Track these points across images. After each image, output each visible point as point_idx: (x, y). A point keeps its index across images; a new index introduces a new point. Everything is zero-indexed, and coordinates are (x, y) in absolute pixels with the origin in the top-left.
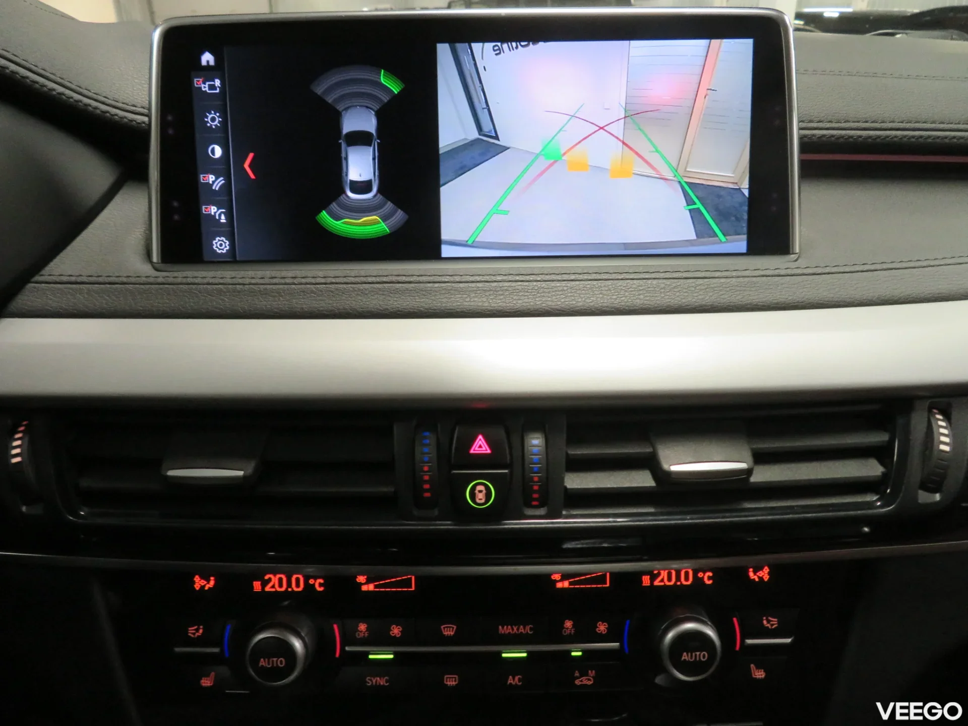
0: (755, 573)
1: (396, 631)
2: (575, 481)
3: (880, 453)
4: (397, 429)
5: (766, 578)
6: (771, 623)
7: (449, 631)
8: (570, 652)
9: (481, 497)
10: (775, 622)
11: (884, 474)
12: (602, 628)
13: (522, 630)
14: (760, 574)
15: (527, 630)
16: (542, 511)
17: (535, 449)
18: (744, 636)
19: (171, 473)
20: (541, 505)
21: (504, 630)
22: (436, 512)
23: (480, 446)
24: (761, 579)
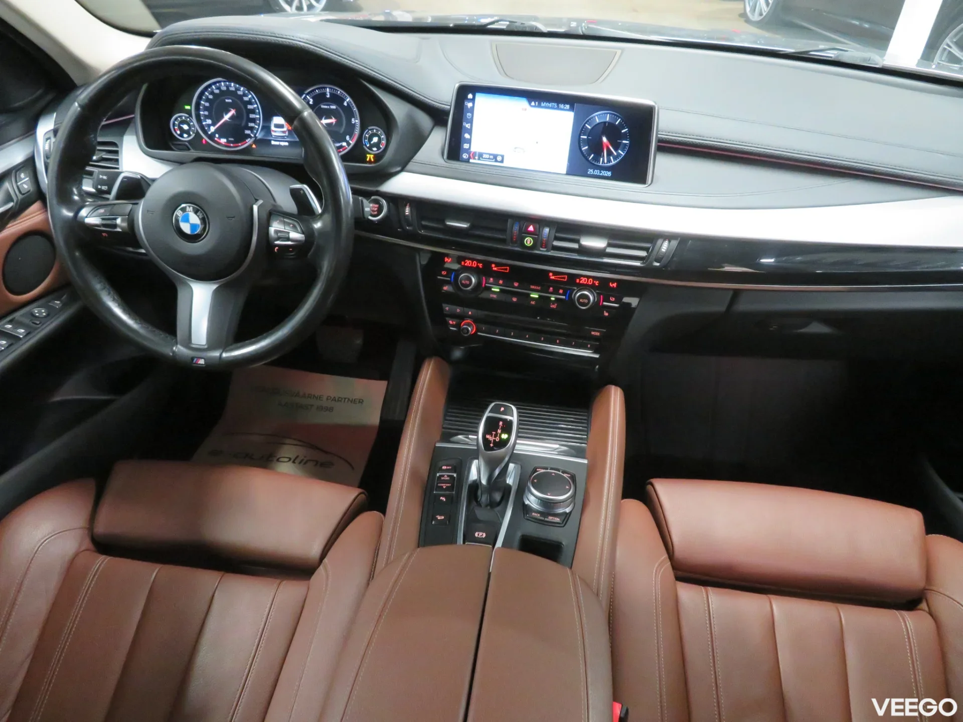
0: (612, 284)
1: (501, 282)
2: (556, 243)
3: (646, 249)
4: (509, 220)
5: (615, 286)
6: (613, 299)
7: (516, 284)
8: (551, 297)
9: (529, 243)
10: (614, 299)
11: (646, 256)
12: (561, 291)
13: (537, 288)
14: (613, 285)
15: (539, 288)
16: (545, 249)
17: (546, 232)
18: (603, 301)
19: (448, 223)
20: (545, 248)
21: (532, 287)
22: (516, 245)
23: (531, 228)
24: (613, 286)
